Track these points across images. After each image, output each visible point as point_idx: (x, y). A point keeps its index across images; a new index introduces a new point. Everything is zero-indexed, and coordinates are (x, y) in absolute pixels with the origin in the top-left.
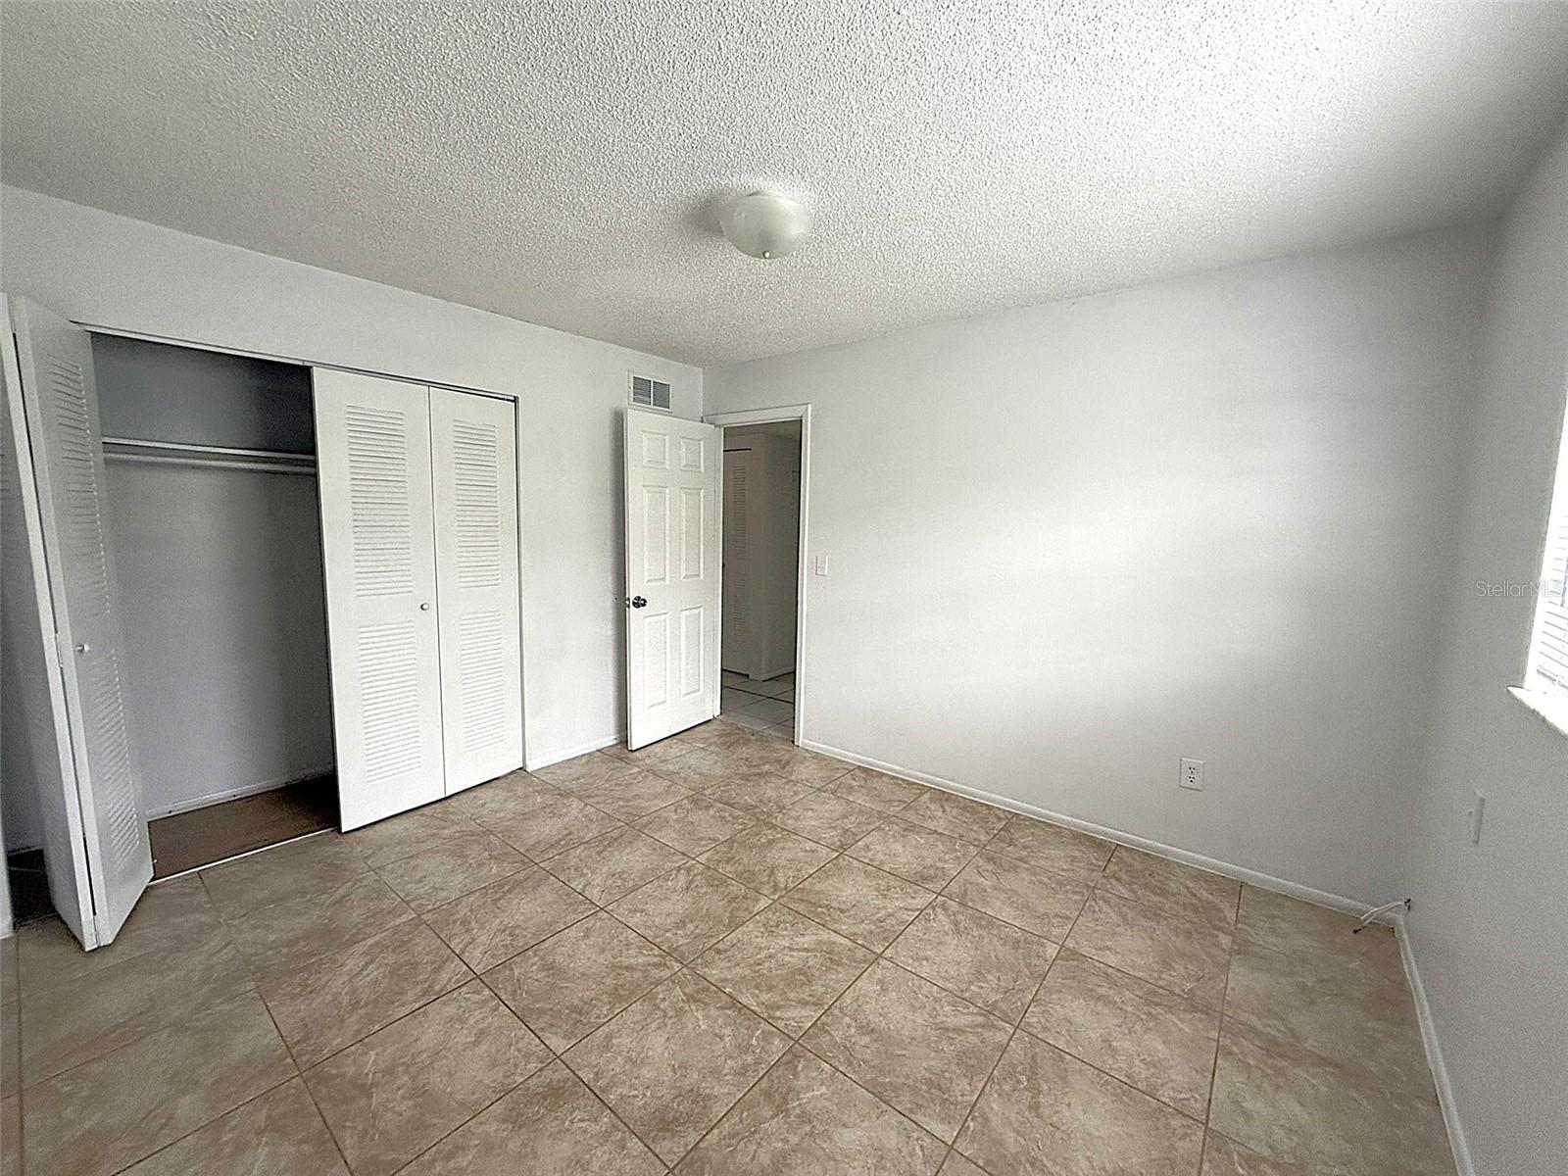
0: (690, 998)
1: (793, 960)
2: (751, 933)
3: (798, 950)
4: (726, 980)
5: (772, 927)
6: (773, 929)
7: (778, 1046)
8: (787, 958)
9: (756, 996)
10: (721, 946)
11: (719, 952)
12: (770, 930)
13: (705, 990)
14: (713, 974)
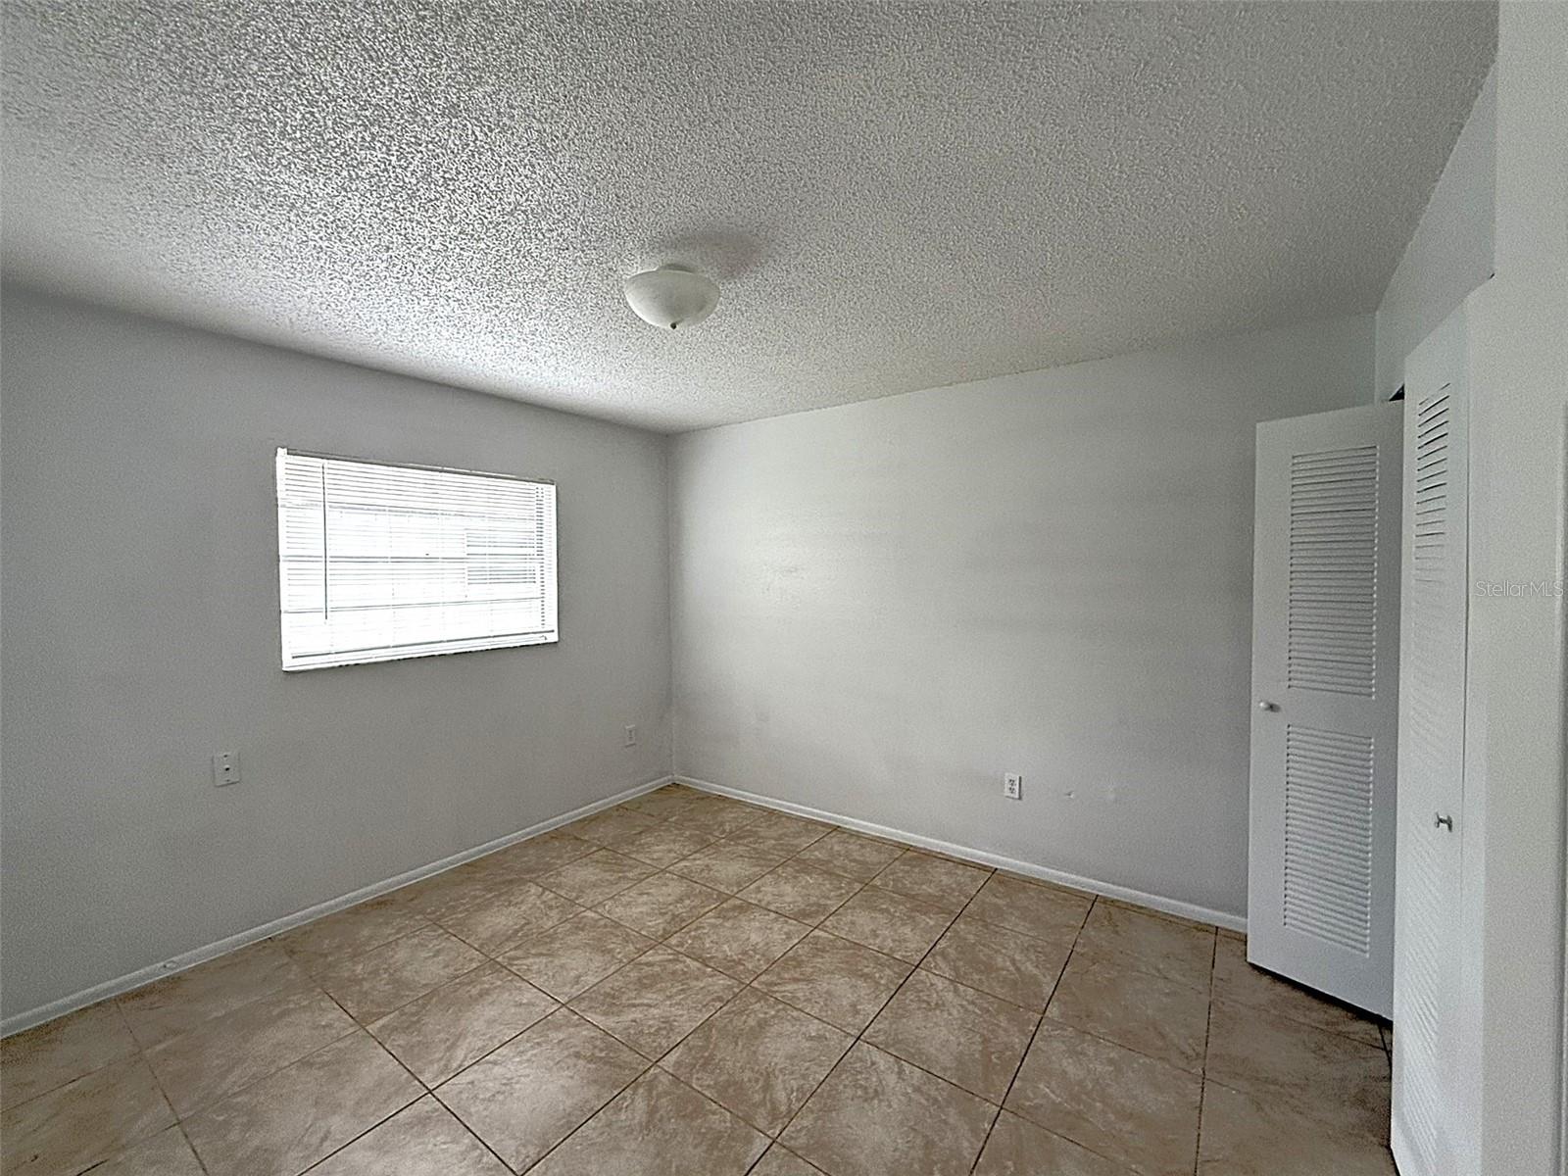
0: (739, 962)
1: (649, 995)
2: (687, 1021)
3: (642, 1005)
4: (711, 976)
5: (665, 1028)
6: (663, 1025)
7: (673, 941)
8: (655, 996)
9: (688, 967)
10: (718, 1005)
11: (719, 999)
12: (668, 1025)
13: (728, 969)
14: (722, 981)
